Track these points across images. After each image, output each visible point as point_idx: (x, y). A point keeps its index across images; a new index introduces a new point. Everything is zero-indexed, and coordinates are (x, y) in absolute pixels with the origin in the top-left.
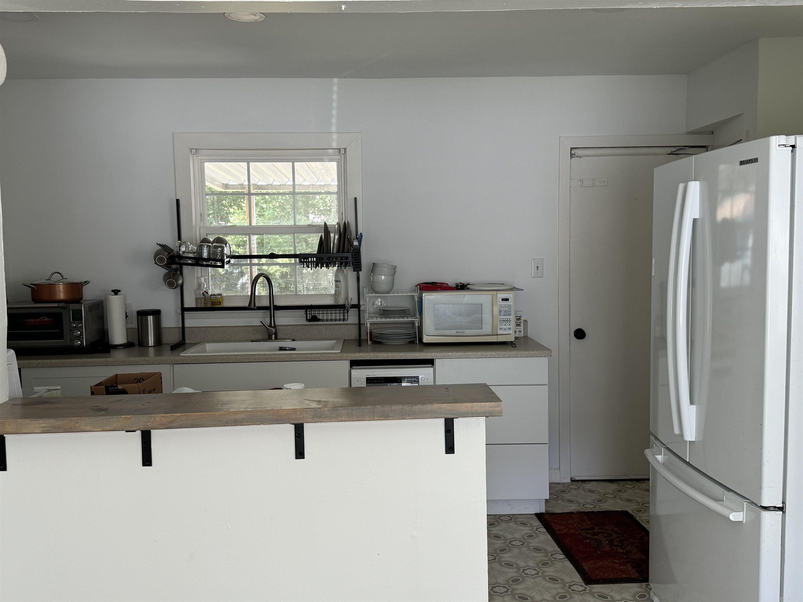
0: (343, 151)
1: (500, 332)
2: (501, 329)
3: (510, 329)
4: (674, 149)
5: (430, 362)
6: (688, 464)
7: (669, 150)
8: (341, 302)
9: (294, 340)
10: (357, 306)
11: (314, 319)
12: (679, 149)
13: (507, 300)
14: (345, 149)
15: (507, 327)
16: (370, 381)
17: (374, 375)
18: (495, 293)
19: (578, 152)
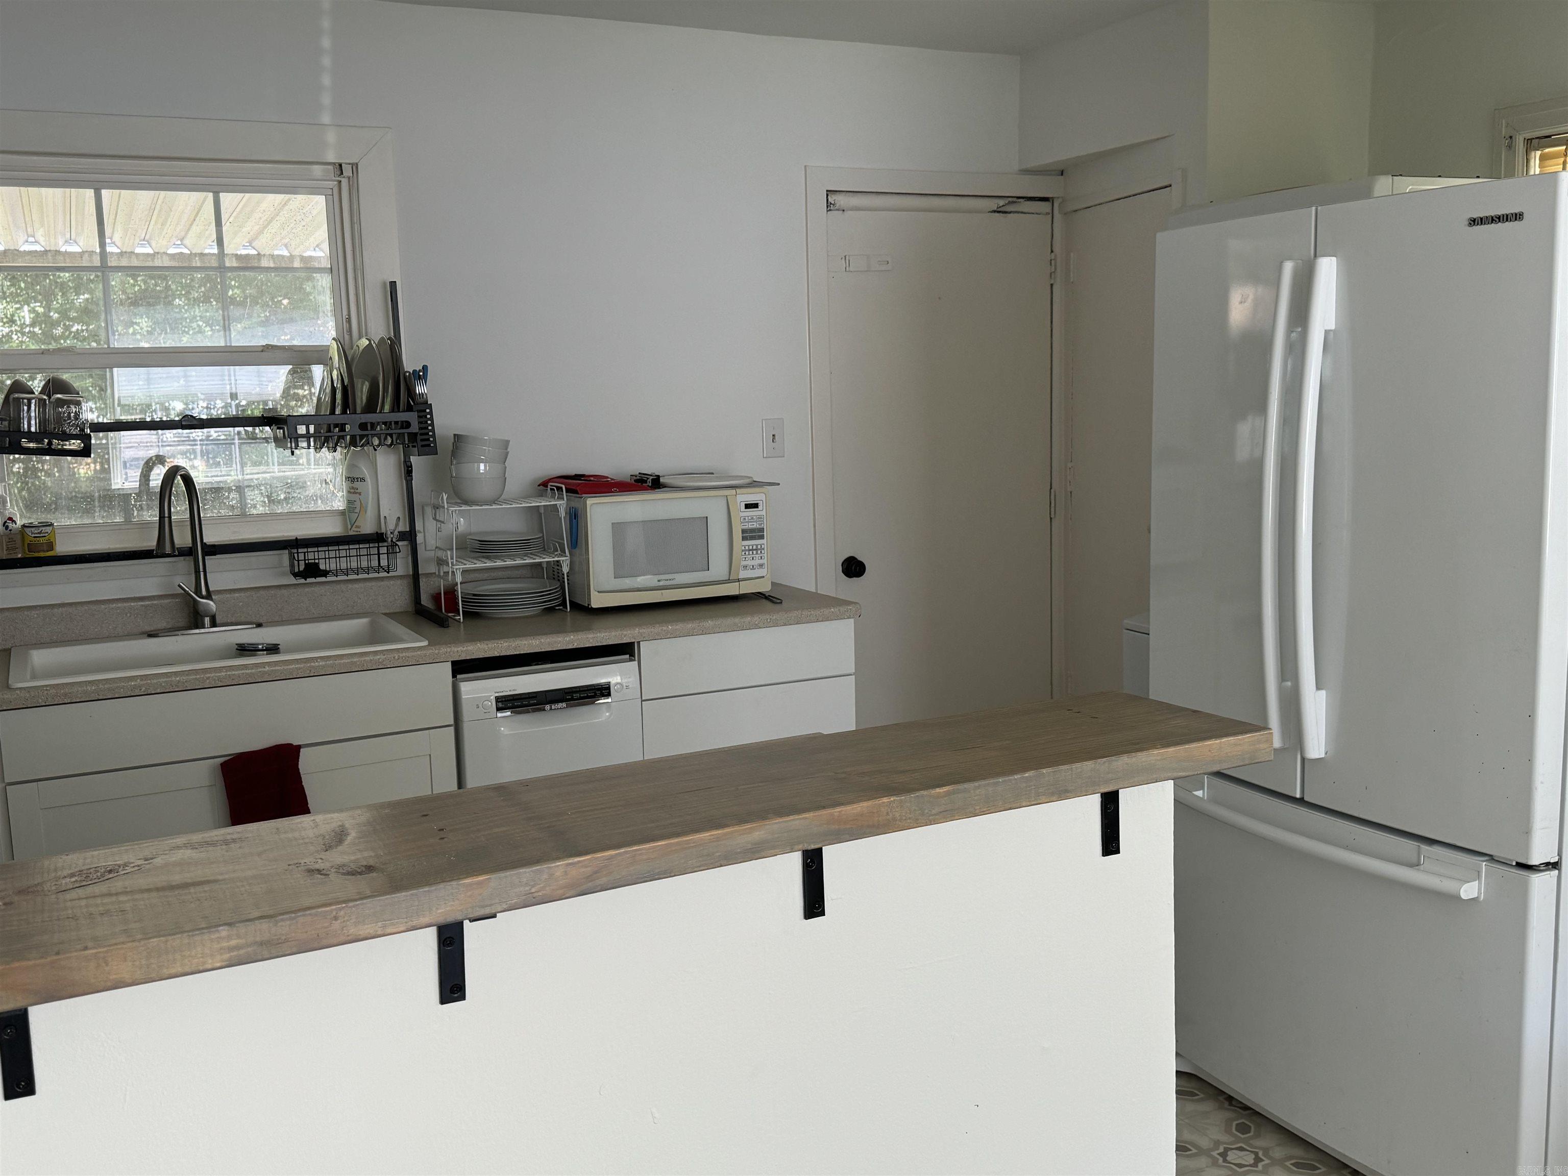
0: (347, 171)
1: (743, 574)
2: (745, 567)
3: (761, 566)
4: (1001, 202)
5: (626, 650)
6: (1301, 801)
7: (993, 204)
8: (367, 527)
9: (259, 625)
10: (410, 536)
11: (312, 571)
12: (1010, 203)
13: (755, 506)
14: (355, 166)
15: (757, 562)
16: (507, 703)
17: (514, 690)
18: (733, 492)
19: (840, 200)
